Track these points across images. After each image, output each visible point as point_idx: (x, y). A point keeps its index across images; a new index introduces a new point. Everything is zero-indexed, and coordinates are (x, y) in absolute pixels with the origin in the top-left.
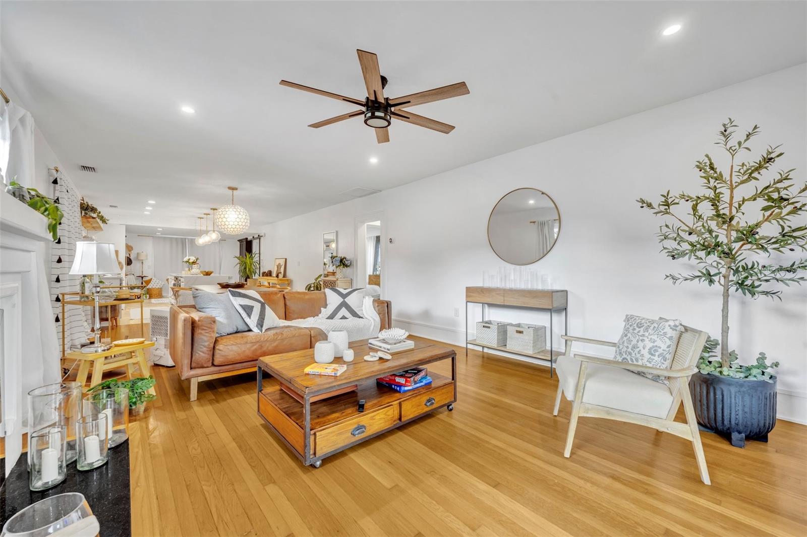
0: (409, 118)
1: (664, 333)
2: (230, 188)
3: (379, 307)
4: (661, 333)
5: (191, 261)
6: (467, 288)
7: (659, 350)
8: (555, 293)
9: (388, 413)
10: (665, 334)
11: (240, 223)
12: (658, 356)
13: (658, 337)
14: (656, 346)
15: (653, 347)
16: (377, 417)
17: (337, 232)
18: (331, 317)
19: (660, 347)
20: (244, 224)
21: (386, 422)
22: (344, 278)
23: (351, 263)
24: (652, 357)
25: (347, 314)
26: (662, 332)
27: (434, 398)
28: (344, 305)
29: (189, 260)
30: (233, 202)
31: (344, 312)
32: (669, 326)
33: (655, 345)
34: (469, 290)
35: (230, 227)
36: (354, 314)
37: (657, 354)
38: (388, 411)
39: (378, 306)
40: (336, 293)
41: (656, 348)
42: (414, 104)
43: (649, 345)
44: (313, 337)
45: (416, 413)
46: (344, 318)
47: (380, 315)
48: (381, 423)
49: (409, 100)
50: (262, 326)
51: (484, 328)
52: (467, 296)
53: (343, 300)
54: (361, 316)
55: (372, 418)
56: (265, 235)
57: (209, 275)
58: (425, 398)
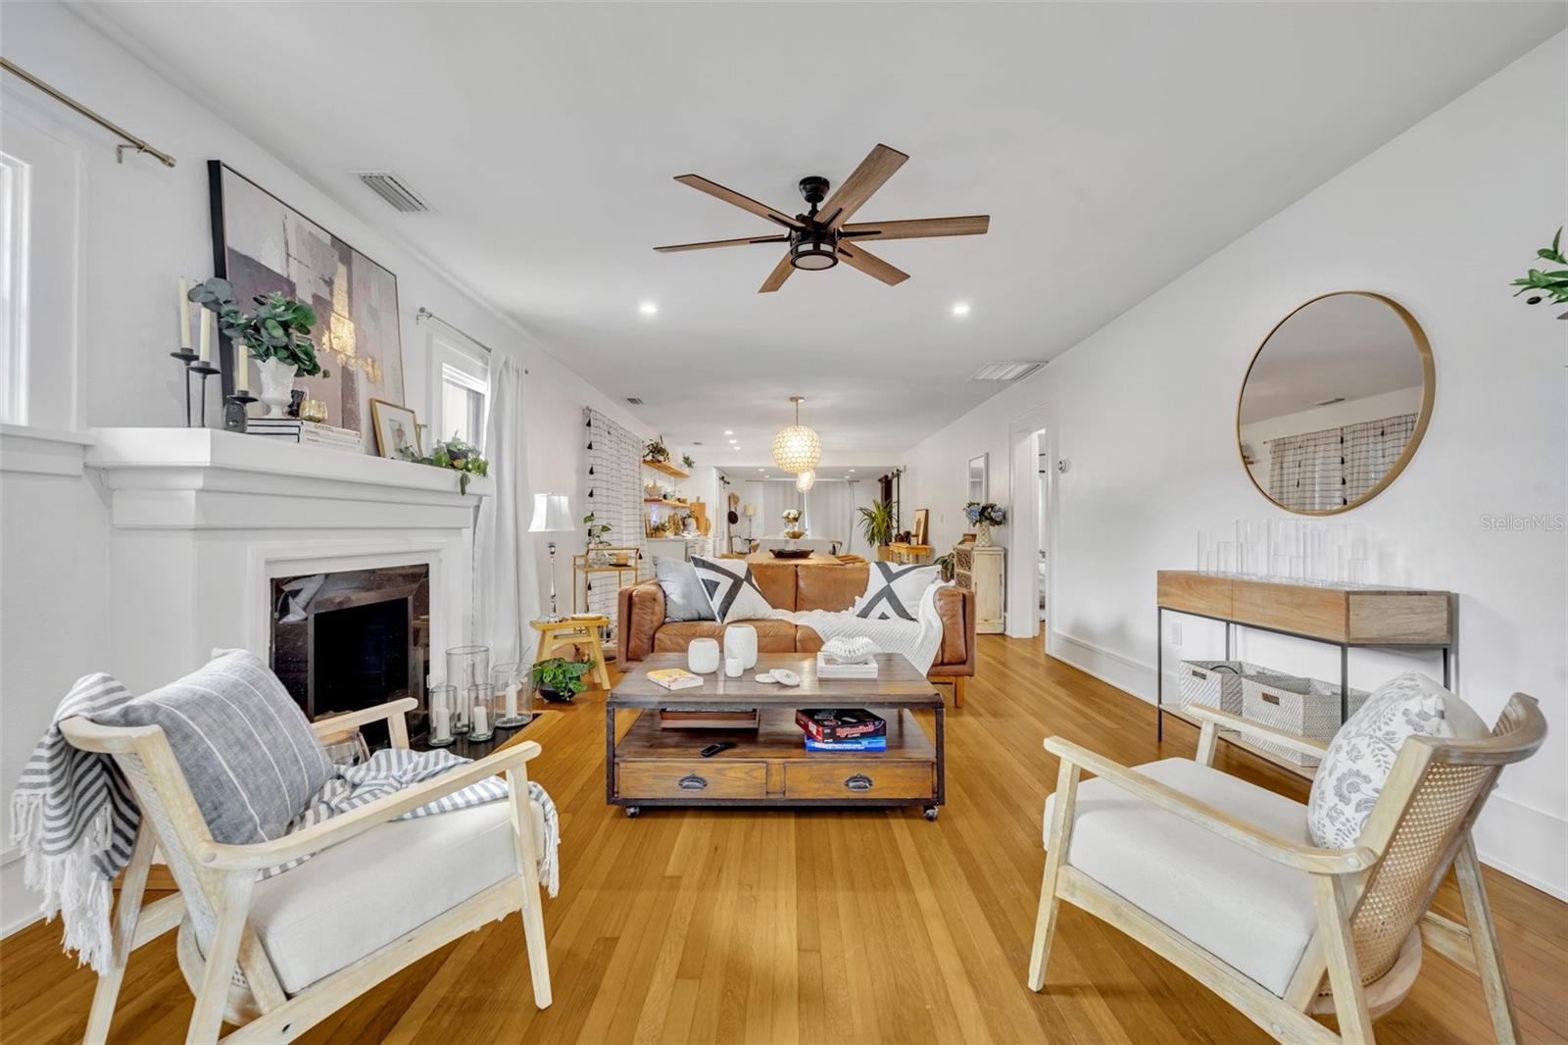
0: (879, 232)
1: (1387, 734)
2: (792, 399)
3: (942, 602)
4: (1379, 734)
5: (791, 516)
6: (1159, 572)
7: (1364, 787)
8: (1355, 597)
9: (754, 774)
10: (1390, 737)
11: (803, 454)
12: (1358, 805)
13: (1369, 745)
14: (1358, 773)
15: (1351, 773)
16: (731, 774)
17: (987, 455)
18: (864, 614)
19: (1367, 780)
20: (808, 454)
21: (748, 786)
22: (990, 546)
23: (1004, 517)
24: (1341, 806)
25: (889, 611)
26: (1385, 728)
27: (872, 779)
28: (888, 594)
29: (789, 514)
30: (797, 420)
31: (884, 606)
32: (1406, 713)
33: (1355, 767)
34: (1164, 578)
35: (788, 460)
36: (903, 613)
37: (1355, 798)
38: (752, 770)
39: (940, 600)
40: (881, 569)
41: (1358, 780)
42: (850, 209)
43: (1344, 765)
44: (800, 641)
45: (820, 793)
46: (883, 617)
47: (944, 619)
48: (739, 787)
49: (837, 209)
50: (724, 615)
51: (1195, 678)
52: (1161, 594)
53: (886, 584)
54: (913, 617)
55: (719, 771)
56: (905, 467)
57: (798, 538)
58: (845, 773)
